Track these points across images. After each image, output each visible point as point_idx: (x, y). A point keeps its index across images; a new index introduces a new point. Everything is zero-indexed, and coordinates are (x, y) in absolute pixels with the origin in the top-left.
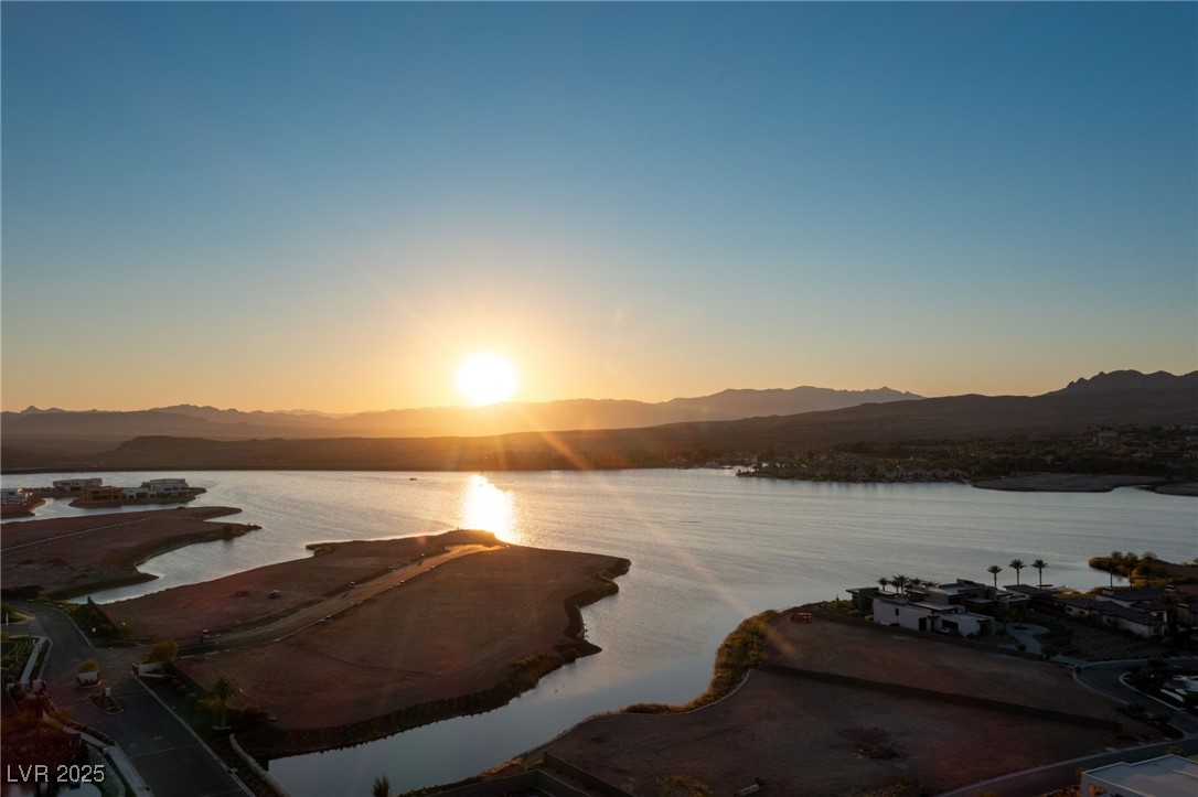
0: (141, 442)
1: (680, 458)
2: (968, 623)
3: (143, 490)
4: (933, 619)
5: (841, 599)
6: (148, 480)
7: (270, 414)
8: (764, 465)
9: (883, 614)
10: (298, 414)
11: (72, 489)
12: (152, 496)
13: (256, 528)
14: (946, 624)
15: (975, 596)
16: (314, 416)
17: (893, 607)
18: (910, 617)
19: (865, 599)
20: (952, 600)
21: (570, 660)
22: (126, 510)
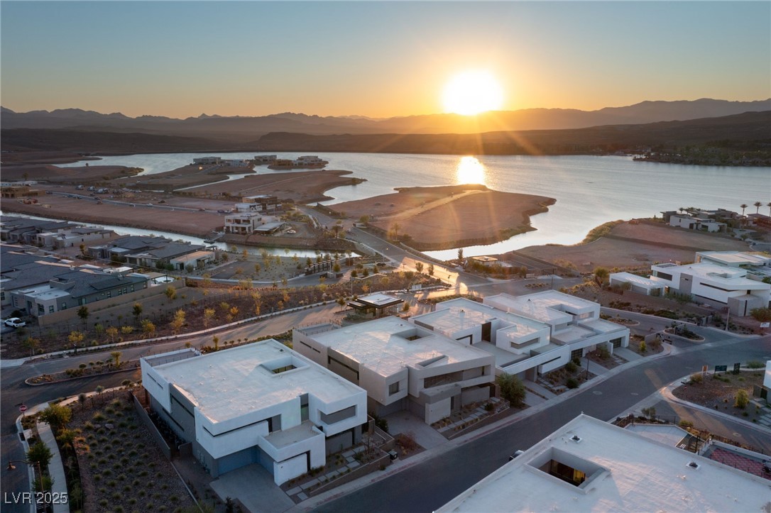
0: (272, 136)
1: (598, 149)
2: (714, 226)
3: (300, 161)
4: (697, 225)
5: (657, 217)
6: (300, 157)
7: (337, 118)
8: (652, 154)
9: (674, 221)
10: (354, 119)
11: (264, 160)
12: (306, 164)
13: (365, 180)
14: (703, 226)
15: (724, 216)
16: (363, 119)
17: (679, 219)
18: (685, 224)
19: (668, 215)
20: (710, 217)
21: (524, 232)
22: (294, 171)
